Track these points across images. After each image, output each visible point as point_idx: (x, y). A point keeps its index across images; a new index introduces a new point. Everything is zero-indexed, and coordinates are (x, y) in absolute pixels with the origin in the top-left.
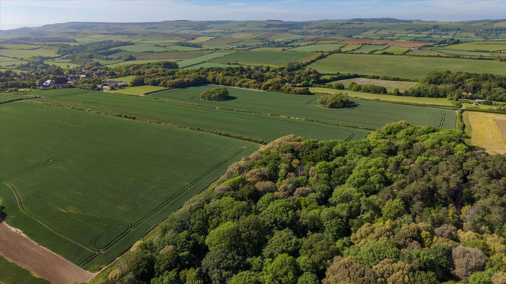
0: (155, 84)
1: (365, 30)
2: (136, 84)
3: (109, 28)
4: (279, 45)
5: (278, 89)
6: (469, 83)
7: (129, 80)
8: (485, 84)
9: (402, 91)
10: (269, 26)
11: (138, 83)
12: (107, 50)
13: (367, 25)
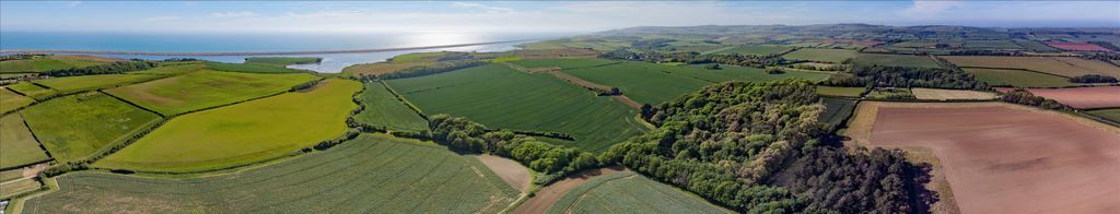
0: (683, 61)
1: (845, 32)
2: (673, 61)
3: (662, 30)
4: (777, 43)
5: (748, 65)
6: (884, 75)
7: (669, 60)
8: (893, 75)
9: (834, 82)
10: (775, 29)
11: (675, 61)
12: (660, 44)
13: (847, 28)
